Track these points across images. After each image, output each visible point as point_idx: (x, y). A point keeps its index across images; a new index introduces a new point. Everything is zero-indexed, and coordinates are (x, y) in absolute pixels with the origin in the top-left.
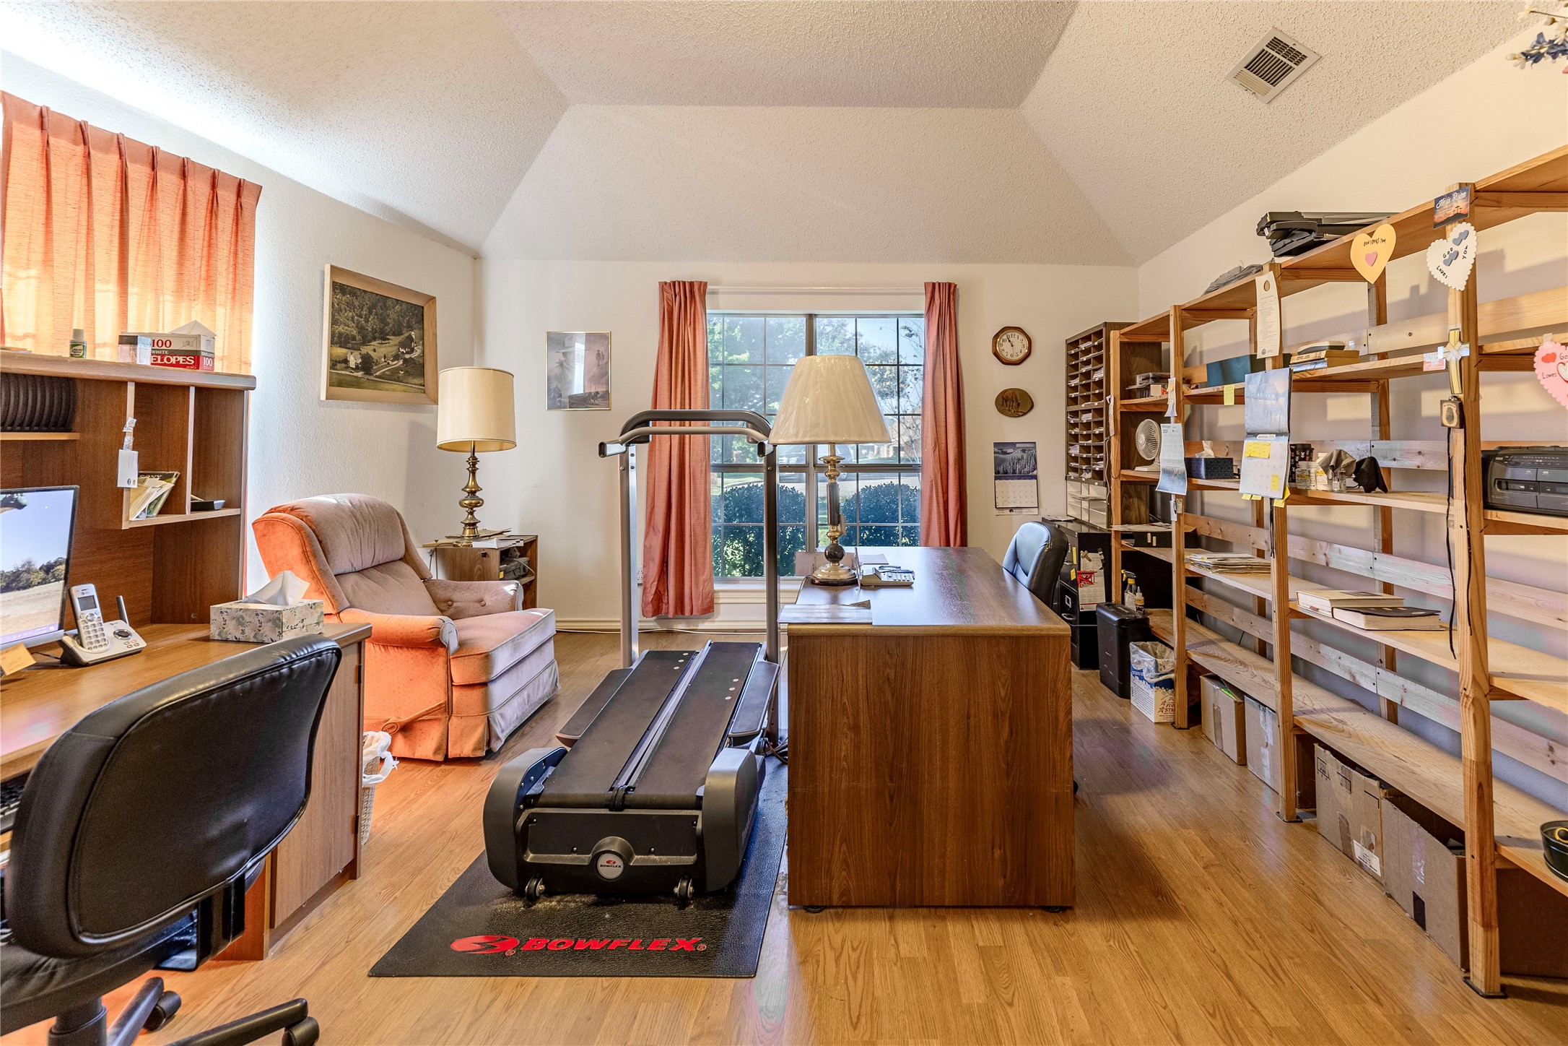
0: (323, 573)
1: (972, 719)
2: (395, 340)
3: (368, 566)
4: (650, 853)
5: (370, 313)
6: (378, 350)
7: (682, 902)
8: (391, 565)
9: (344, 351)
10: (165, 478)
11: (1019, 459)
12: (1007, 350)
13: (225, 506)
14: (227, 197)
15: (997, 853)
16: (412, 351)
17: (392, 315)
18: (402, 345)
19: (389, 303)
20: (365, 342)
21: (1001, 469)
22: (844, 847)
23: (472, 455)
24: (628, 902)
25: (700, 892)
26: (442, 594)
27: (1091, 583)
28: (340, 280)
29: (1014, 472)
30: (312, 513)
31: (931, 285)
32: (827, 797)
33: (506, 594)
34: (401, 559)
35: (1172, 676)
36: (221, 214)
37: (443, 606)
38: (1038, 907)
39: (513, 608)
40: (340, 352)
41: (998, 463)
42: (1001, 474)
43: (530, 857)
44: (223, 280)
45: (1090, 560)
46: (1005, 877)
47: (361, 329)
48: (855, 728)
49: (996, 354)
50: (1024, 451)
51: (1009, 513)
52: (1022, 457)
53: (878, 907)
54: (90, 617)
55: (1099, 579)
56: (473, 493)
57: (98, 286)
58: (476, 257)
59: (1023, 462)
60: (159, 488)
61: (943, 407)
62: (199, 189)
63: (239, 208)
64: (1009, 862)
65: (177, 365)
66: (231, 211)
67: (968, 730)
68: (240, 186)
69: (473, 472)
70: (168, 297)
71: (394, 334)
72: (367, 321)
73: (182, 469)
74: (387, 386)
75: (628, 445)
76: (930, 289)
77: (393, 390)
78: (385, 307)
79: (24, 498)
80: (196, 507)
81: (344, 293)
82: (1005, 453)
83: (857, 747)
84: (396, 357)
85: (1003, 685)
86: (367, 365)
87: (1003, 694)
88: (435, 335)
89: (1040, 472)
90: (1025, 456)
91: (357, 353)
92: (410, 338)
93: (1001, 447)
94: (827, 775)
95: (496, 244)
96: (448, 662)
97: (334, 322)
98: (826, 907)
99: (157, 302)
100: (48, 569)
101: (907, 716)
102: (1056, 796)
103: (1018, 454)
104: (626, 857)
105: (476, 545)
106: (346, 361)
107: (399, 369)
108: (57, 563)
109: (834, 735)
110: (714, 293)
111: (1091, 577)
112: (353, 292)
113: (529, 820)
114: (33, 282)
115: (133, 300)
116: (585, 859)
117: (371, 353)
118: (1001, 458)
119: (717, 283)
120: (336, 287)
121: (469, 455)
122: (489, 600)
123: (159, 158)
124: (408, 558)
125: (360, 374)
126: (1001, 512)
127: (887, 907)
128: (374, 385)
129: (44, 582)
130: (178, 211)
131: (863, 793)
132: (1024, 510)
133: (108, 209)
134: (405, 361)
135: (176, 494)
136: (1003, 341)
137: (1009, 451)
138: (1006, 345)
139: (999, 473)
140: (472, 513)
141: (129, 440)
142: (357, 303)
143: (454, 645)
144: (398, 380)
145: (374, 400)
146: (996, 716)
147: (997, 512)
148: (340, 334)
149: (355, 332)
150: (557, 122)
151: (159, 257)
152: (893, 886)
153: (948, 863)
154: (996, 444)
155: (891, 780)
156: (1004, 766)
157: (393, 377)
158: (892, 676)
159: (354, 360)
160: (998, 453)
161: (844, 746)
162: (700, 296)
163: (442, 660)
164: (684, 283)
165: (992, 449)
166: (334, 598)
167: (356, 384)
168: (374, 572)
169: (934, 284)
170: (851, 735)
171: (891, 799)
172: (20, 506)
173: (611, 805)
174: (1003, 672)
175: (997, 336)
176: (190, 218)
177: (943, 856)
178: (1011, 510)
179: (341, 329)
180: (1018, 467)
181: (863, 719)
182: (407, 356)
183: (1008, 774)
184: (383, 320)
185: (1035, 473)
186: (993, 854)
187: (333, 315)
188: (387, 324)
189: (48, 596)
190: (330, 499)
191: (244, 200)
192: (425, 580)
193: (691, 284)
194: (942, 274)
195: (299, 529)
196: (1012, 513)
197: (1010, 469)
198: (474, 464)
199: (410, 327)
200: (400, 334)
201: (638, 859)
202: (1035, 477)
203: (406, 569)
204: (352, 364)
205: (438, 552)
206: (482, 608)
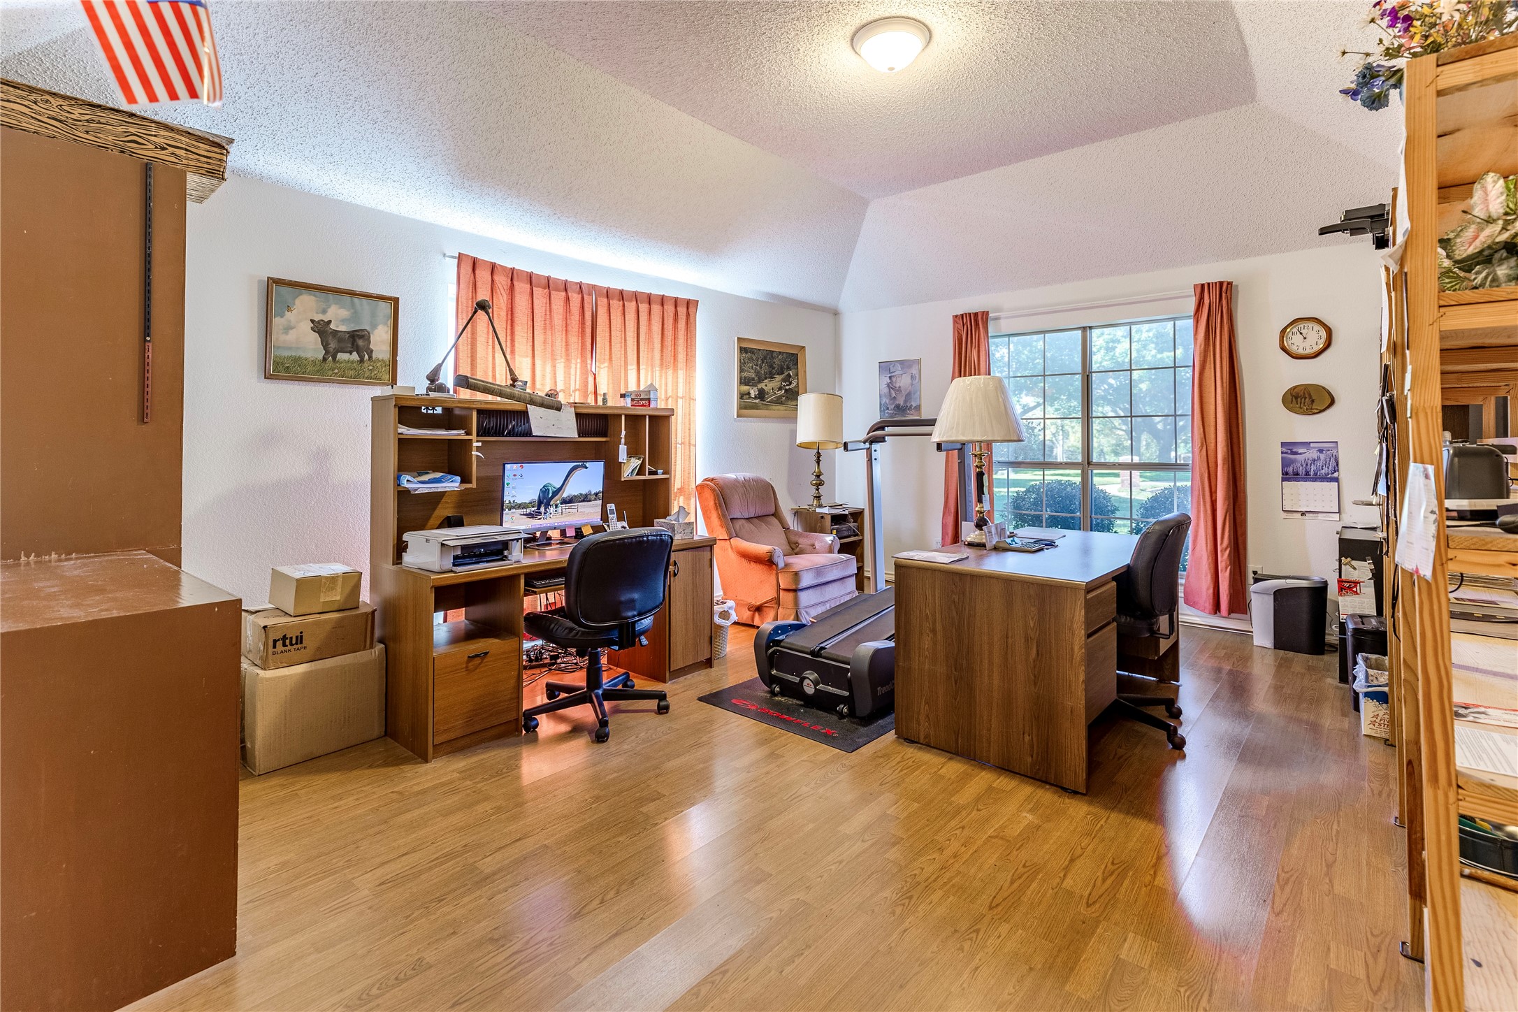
0: (724, 516)
1: (1009, 639)
2: (779, 378)
3: (752, 516)
4: (828, 685)
5: (763, 362)
6: (769, 385)
7: (841, 716)
8: (766, 518)
9: (748, 387)
10: (639, 459)
11: (1314, 460)
12: (1297, 343)
13: (663, 474)
14: (682, 310)
15: (1027, 738)
16: (791, 383)
17: (777, 362)
18: (784, 380)
19: (775, 354)
20: (760, 381)
21: (1290, 470)
22: (927, 707)
23: (817, 452)
24: (817, 709)
25: (852, 713)
26: (793, 538)
27: (1356, 593)
28: (745, 345)
29: (1307, 473)
30: (721, 482)
31: (1200, 287)
32: (916, 672)
33: (827, 543)
34: (773, 515)
35: (1386, 689)
36: (679, 321)
37: (793, 546)
38: (1057, 786)
39: (831, 551)
40: (745, 388)
41: (1285, 463)
42: (1289, 475)
43: (774, 672)
44: (681, 356)
45: (1355, 568)
46: (1032, 756)
47: (757, 373)
48: (934, 631)
49: (1284, 349)
50: (1321, 451)
51: (1301, 517)
52: (1319, 458)
53: (946, 751)
54: (613, 517)
55: (1368, 590)
56: (818, 476)
57: (629, 368)
58: (836, 313)
59: (1319, 463)
60: (636, 463)
61: (1213, 407)
62: (670, 308)
63: (688, 314)
64: (1035, 747)
65: (643, 405)
66: (684, 317)
67: (1007, 646)
68: (688, 302)
69: (818, 462)
70: (657, 369)
71: (778, 374)
72: (761, 368)
73: (645, 455)
74: (774, 407)
75: (871, 444)
76: (1199, 290)
77: (778, 410)
78: (772, 358)
79: (587, 464)
80: (651, 473)
81: (746, 353)
82: (1296, 453)
83: (935, 644)
84: (780, 389)
85: (1032, 619)
86: (762, 395)
87: (1032, 625)
88: (805, 372)
89: (1343, 473)
90: (1322, 456)
91: (755, 388)
92: (789, 376)
93: (1289, 448)
94: (917, 658)
95: (846, 302)
96: (777, 574)
97: (741, 370)
98: (916, 743)
99: (652, 372)
100: (596, 494)
101: (966, 628)
102: (1071, 708)
103: (1313, 454)
104: (816, 683)
105: (818, 510)
106: (749, 394)
107: (782, 396)
108: (599, 492)
109: (921, 634)
110: (997, 319)
111: (1356, 586)
112: (752, 351)
113: (774, 652)
114: (606, 369)
115: (642, 372)
116: (797, 680)
117: (764, 387)
118: (1290, 459)
119: (998, 310)
120: (743, 350)
121: (816, 451)
122: (817, 545)
123: (652, 298)
124: (776, 514)
125: (757, 401)
126: (1289, 516)
127: (951, 753)
128: (766, 407)
129: (595, 500)
130: (661, 323)
131: (938, 675)
132: (1320, 515)
133: (632, 329)
134: (786, 390)
135: (642, 466)
136: (1293, 334)
137: (1300, 451)
138: (1297, 339)
139: (1287, 474)
140: (817, 490)
141: (623, 441)
142: (754, 358)
143: (781, 565)
144: (782, 403)
145: (765, 417)
146: (1027, 640)
147: (1285, 515)
148: (745, 377)
149: (754, 376)
150: (864, 215)
151: (653, 349)
152: (957, 743)
153: (992, 736)
154: (1283, 444)
155: (956, 670)
156: (1033, 677)
157: (778, 401)
158: (956, 600)
159: (753, 392)
160: (1286, 453)
161: (927, 642)
162: (983, 324)
163: (775, 572)
164: (970, 314)
165: (1279, 449)
166: (728, 530)
167: (755, 407)
168: (756, 520)
169: (1203, 285)
170: (931, 635)
171: (956, 684)
172: (587, 468)
173: (812, 653)
174: (1033, 609)
175: (1283, 331)
176: (666, 326)
177: (989, 730)
178: (1303, 514)
179: (745, 374)
180: (1313, 468)
181: (939, 627)
182: (787, 387)
183: (1035, 684)
184: (771, 366)
185: (1336, 475)
186: (1024, 737)
187: (741, 367)
188: (774, 368)
189: (596, 506)
190: (732, 476)
191: (690, 310)
192: (786, 529)
193: (976, 314)
194: (1213, 273)
195: (713, 490)
196: (1304, 517)
197: (1302, 471)
198: (819, 457)
199: (789, 368)
200: (782, 373)
201: (821, 686)
202: (1336, 480)
203: (774, 521)
204: (753, 396)
205: (797, 513)
206: (813, 549)
